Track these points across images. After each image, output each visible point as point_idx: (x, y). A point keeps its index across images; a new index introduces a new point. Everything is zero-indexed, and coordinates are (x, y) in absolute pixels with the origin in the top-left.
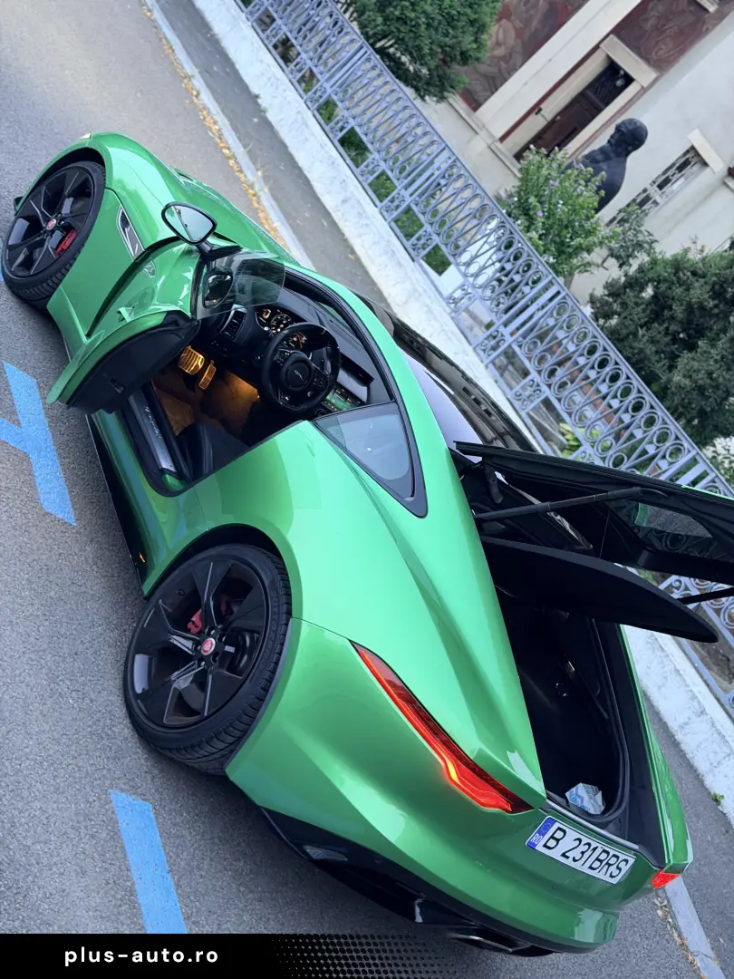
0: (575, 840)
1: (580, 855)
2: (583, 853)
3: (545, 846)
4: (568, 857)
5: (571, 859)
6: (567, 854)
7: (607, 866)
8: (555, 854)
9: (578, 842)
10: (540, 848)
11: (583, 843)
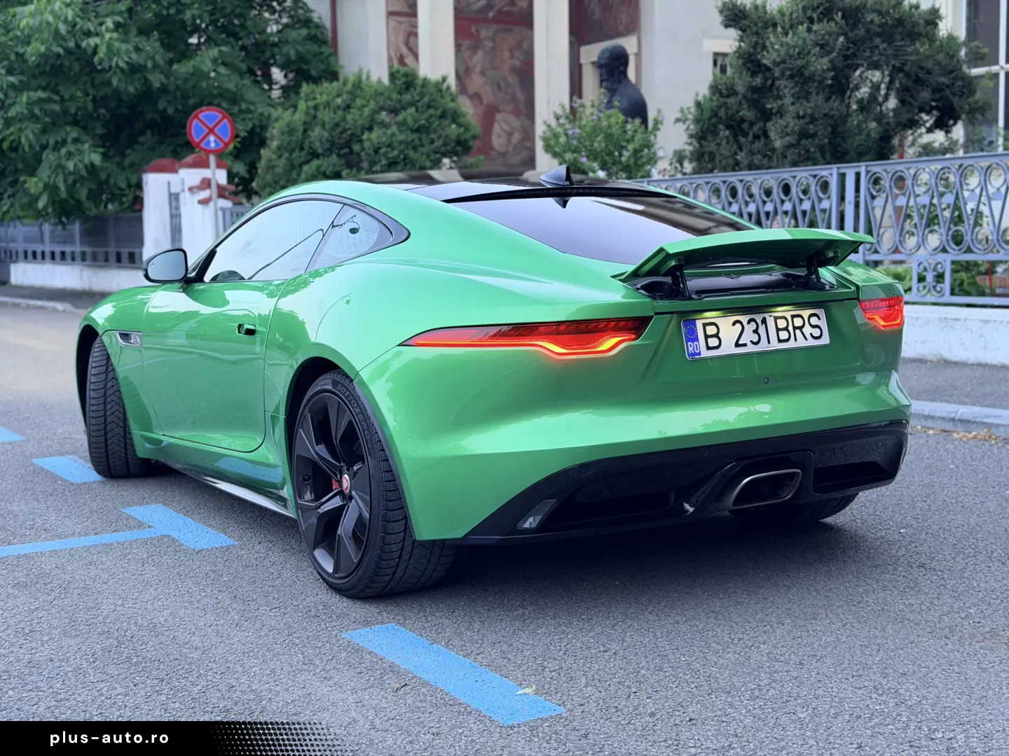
0: (734, 324)
1: (756, 336)
2: (756, 331)
3: (709, 348)
4: (745, 345)
5: (749, 344)
6: (740, 342)
7: (798, 332)
8: (728, 348)
9: (738, 325)
10: (705, 353)
11: (745, 323)
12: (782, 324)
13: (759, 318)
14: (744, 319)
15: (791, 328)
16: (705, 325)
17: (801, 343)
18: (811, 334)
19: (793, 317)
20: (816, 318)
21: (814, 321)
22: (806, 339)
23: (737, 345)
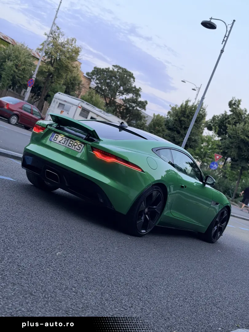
0: (62, 138)
3: (54, 140)
4: (61, 143)
5: (62, 143)
7: (74, 146)
9: (62, 139)
10: (52, 140)
12: (71, 142)
13: (67, 139)
14: (64, 138)
15: (73, 145)
16: (56, 135)
17: (73, 148)
18: (77, 148)
19: (75, 142)
20: (81, 146)
21: (80, 146)
22: (75, 148)
23: (59, 142)
